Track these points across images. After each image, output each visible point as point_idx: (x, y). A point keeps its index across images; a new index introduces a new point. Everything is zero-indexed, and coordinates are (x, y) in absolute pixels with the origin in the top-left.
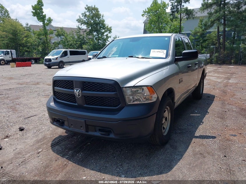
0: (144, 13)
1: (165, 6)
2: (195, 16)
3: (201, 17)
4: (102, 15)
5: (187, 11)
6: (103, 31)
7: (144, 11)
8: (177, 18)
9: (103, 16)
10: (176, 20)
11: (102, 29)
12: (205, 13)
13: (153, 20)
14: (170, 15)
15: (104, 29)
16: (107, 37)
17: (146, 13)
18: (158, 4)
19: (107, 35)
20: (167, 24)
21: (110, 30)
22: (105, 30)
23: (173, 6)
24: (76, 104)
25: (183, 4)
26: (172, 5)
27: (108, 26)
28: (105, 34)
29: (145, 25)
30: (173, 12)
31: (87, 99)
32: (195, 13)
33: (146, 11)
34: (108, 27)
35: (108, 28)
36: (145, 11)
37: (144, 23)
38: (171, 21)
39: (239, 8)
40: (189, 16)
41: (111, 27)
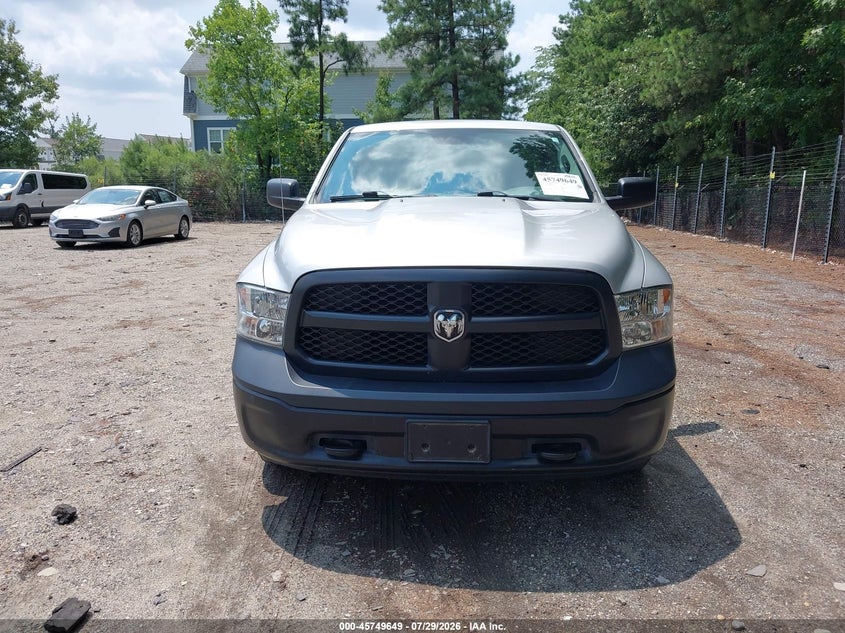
0: (193, 37)
1: (265, 19)
2: (370, 65)
3: (384, 70)
4: (7, 26)
5: (346, 45)
6: (18, 89)
7: (192, 29)
8: (310, 65)
9: (12, 30)
10: (309, 74)
11: (10, 83)
12: (398, 61)
13: (229, 66)
14: (290, 53)
15: (19, 81)
16: (38, 115)
17: (203, 39)
18: (243, 10)
19: (35, 108)
20: (277, 85)
21: (49, 89)
22: (29, 87)
23: (295, 25)
24: (428, 368)
25: (326, 22)
26: (294, 20)
27: (39, 73)
28: (28, 103)
29: (186, 78)
30: (297, 44)
31: (479, 344)
32: (367, 55)
33: (200, 30)
34: (42, 77)
35: (40, 82)
36: (196, 28)
37: (182, 72)
38: (295, 73)
39: (485, 56)
40: (350, 63)
41: (52, 79)
